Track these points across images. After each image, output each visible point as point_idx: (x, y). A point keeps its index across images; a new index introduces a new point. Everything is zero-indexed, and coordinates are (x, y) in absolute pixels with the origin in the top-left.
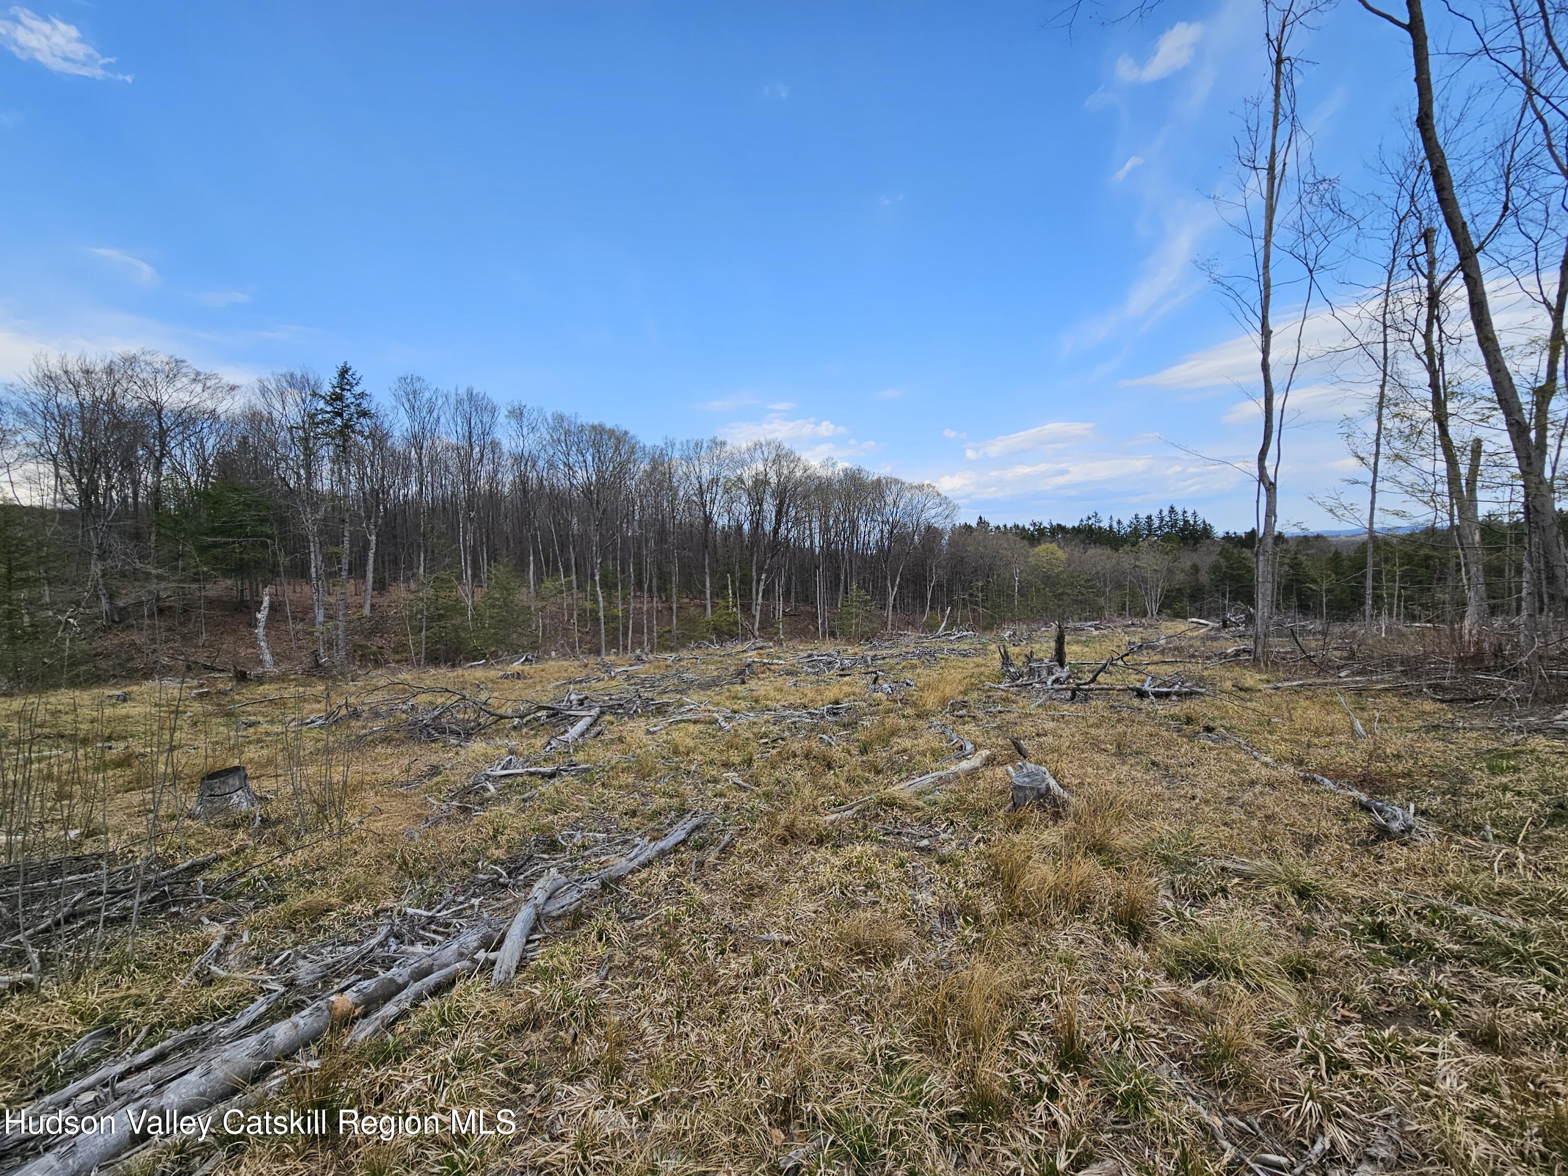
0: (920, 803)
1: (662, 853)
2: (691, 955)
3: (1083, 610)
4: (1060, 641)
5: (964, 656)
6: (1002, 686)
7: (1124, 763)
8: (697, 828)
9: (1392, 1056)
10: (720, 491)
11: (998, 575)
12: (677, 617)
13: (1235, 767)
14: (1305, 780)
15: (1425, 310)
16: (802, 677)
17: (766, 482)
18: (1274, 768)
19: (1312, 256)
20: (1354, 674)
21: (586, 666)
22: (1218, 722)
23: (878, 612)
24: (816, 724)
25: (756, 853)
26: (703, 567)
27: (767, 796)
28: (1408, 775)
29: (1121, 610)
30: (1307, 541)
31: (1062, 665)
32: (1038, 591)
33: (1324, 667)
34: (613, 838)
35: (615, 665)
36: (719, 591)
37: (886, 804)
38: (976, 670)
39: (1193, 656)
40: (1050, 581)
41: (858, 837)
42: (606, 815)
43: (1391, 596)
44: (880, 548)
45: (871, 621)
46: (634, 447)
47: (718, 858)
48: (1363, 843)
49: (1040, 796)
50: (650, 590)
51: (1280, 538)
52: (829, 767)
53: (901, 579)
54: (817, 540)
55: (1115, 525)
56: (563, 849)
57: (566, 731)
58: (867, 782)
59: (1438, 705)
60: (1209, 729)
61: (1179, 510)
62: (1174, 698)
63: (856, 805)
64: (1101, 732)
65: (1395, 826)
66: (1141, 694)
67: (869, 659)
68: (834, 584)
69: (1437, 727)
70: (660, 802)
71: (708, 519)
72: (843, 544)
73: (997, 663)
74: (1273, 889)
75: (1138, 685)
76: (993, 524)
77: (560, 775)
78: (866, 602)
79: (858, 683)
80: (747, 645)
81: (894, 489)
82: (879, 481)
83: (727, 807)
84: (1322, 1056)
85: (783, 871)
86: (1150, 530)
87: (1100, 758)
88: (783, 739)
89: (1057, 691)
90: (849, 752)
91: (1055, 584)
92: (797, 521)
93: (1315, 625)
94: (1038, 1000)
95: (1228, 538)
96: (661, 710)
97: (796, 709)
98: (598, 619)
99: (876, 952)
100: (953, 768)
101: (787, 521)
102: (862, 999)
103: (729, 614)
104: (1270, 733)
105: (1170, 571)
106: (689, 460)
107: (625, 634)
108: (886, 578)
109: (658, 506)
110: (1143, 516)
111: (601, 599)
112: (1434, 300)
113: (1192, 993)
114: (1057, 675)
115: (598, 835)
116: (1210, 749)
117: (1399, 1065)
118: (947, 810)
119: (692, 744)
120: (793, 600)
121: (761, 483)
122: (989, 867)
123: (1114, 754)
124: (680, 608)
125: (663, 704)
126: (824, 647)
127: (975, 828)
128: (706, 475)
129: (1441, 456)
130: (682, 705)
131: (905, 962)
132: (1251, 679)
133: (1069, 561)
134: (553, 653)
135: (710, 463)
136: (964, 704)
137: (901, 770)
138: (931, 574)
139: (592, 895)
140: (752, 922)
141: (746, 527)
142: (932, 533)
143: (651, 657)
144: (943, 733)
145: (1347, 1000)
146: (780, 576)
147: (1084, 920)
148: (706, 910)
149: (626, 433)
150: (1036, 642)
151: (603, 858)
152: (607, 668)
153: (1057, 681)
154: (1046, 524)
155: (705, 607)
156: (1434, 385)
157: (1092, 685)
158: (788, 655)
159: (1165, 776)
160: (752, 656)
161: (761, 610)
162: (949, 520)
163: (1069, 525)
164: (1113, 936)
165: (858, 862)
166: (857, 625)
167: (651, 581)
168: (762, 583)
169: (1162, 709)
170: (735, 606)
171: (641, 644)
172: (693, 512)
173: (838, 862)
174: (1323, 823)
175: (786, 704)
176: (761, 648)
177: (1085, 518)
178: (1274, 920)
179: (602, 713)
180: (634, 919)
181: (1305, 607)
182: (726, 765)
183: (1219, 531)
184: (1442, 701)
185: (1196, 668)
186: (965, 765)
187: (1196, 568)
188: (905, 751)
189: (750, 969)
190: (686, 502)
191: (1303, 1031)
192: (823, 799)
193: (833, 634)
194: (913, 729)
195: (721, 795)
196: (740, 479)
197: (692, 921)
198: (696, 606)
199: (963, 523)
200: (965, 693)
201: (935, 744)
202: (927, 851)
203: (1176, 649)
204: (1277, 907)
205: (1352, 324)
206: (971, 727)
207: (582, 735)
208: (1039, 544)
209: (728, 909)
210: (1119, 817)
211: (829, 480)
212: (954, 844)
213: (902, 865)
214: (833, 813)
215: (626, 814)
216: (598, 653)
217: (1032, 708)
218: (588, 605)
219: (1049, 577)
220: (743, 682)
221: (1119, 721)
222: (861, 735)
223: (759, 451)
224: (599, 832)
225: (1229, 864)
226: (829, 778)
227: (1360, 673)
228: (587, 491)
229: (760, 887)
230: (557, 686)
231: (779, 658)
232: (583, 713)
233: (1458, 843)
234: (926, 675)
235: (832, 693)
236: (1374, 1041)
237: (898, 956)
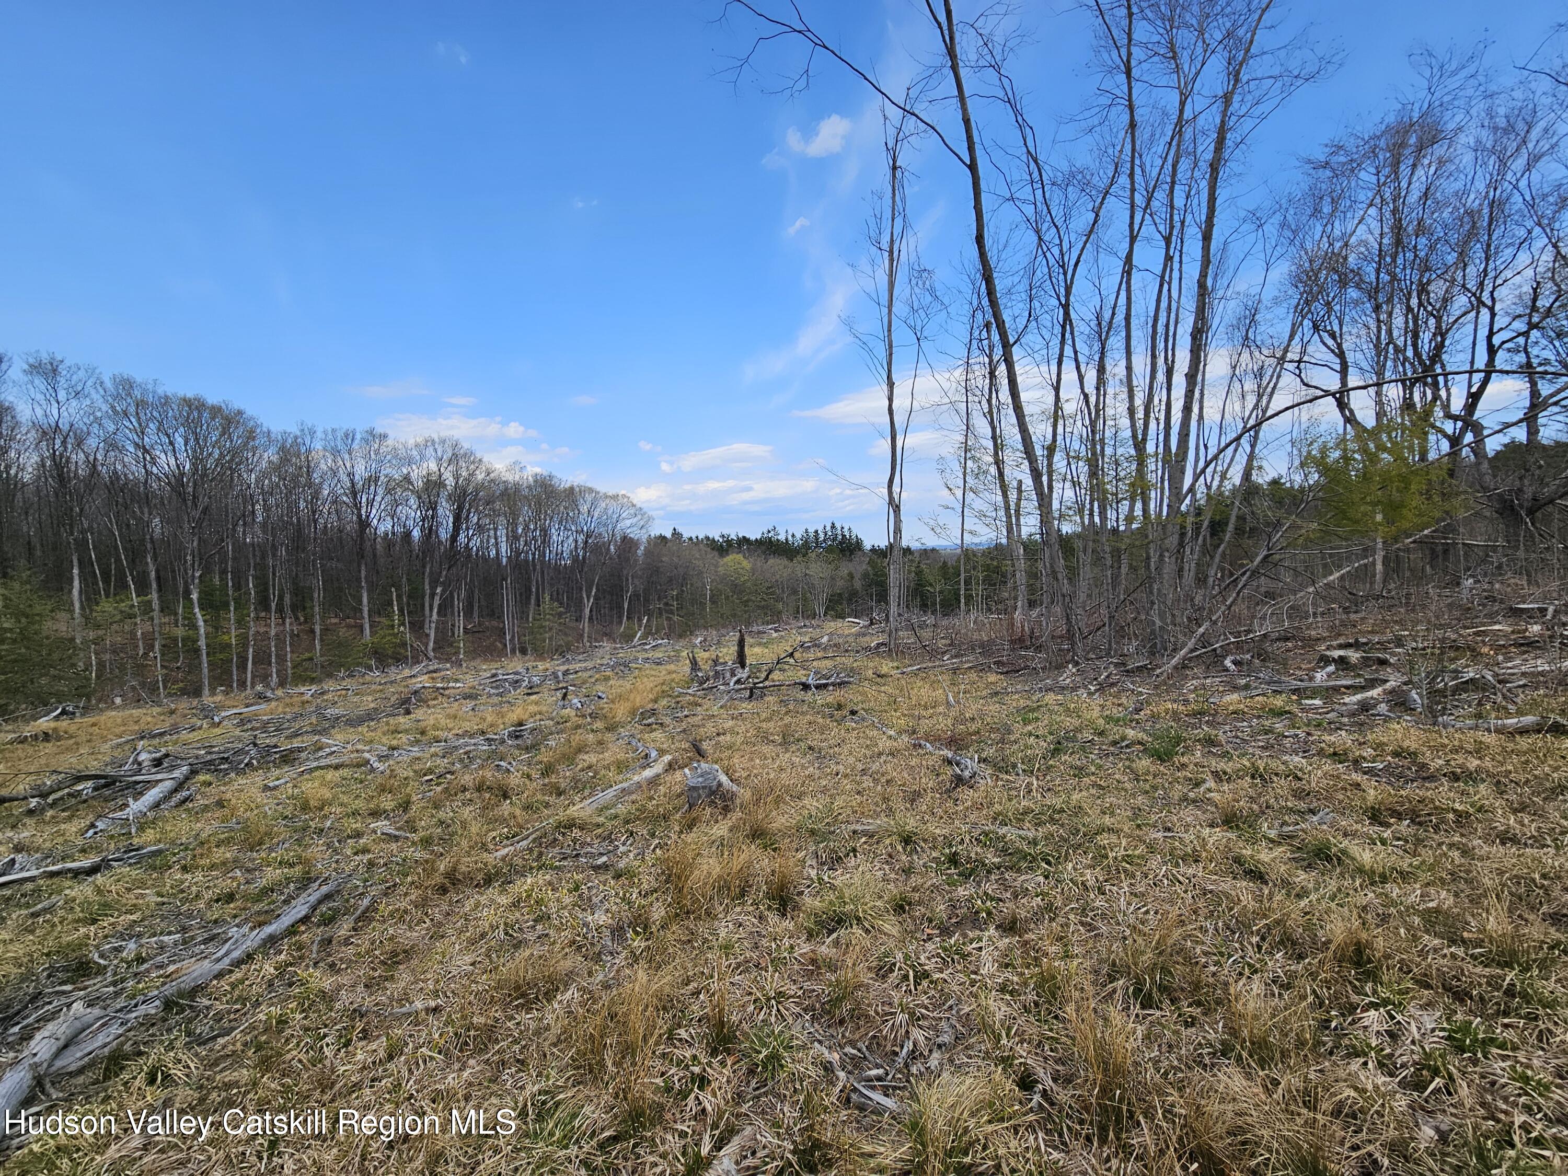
0: (601, 819)
1: (272, 940)
2: (300, 1061)
3: (766, 614)
4: (741, 644)
5: (658, 664)
6: (690, 691)
7: (787, 751)
8: (328, 897)
9: (956, 957)
10: (381, 491)
11: (692, 585)
12: (322, 640)
13: (868, 742)
14: (915, 746)
15: (987, 381)
16: (483, 699)
17: (440, 484)
18: (895, 740)
19: (919, 328)
20: (952, 657)
21: (172, 712)
22: (860, 706)
23: (573, 624)
24: (494, 751)
25: (406, 911)
26: (359, 580)
27: (426, 842)
28: (978, 733)
29: (796, 614)
30: (928, 553)
31: (743, 666)
32: (727, 598)
33: (934, 653)
34: (193, 938)
35: (219, 708)
36: (381, 608)
37: (565, 828)
38: (668, 677)
39: (847, 651)
40: (737, 589)
41: (531, 868)
42: (185, 908)
43: (977, 595)
44: (575, 559)
45: (566, 634)
46: (252, 431)
47: (355, 929)
48: (948, 791)
49: (712, 793)
50: (280, 609)
51: (908, 551)
52: (506, 796)
53: (598, 589)
54: (504, 550)
55: (790, 538)
56: (102, 970)
57: (127, 805)
58: (547, 805)
59: (999, 676)
60: (853, 713)
61: (838, 526)
62: (831, 688)
63: (532, 833)
64: (771, 724)
65: (967, 774)
66: (806, 687)
67: (560, 674)
68: (524, 597)
69: (996, 693)
70: (272, 874)
71: (364, 524)
72: (534, 554)
73: (687, 669)
74: (888, 842)
75: (804, 680)
76: (686, 535)
77: (109, 867)
78: (560, 615)
79: (548, 699)
80: (416, 669)
81: (589, 498)
82: (572, 489)
83: (371, 864)
84: (911, 973)
85: (440, 924)
86: (817, 543)
87: (767, 749)
88: (452, 773)
89: (737, 691)
90: (529, 777)
91: (741, 592)
92: (480, 528)
93: (930, 620)
94: (697, 993)
95: (873, 550)
96: (288, 758)
97: (471, 736)
98: (197, 651)
99: (539, 990)
100: (636, 778)
101: (468, 529)
102: (516, 1048)
103: (395, 635)
104: (895, 711)
105: (833, 579)
106: (336, 452)
107: (242, 667)
108: (581, 589)
109: (292, 507)
110: (811, 530)
111: (201, 623)
112: (992, 374)
113: (825, 950)
114: (739, 676)
115: (166, 938)
116: (853, 729)
117: (959, 963)
118: (627, 822)
119: (328, 795)
120: (476, 614)
121: (433, 485)
122: (663, 873)
123: (780, 744)
124: (325, 630)
125: (291, 751)
126: (512, 665)
127: (653, 835)
128: (361, 471)
129: (999, 492)
130: (320, 749)
131: (570, 992)
132: (886, 666)
133: (753, 571)
134: (118, 700)
135: (367, 457)
136: (653, 712)
137: (584, 788)
138: (627, 584)
139: (148, 1022)
140: (391, 999)
141: (416, 533)
142: (628, 543)
143: (279, 692)
144: (629, 743)
145: (931, 921)
146: (460, 589)
147: (743, 904)
148: (328, 998)
149: (240, 413)
150: (725, 646)
151: (172, 968)
152: (207, 713)
153: (738, 682)
154: (733, 537)
155: (361, 628)
156: (994, 438)
157: (767, 683)
158: (467, 676)
159: (818, 758)
160: (423, 681)
161: (437, 628)
162: (644, 531)
163: (753, 538)
164: (766, 913)
165: (529, 896)
166: (551, 639)
167: (281, 598)
168: (437, 598)
169: (821, 698)
170: (403, 624)
171: (265, 678)
172: (343, 516)
173: (504, 900)
174: (923, 780)
175: (460, 732)
176: (435, 671)
177: (765, 531)
178: (887, 867)
179: (194, 772)
180: (214, 1038)
181: (924, 607)
182: (375, 814)
183: (867, 545)
184: (1001, 673)
185: (848, 661)
186: (648, 773)
187: (851, 576)
188: (590, 767)
189: (382, 1054)
190: (335, 502)
191: (900, 956)
192: (494, 834)
193: (524, 652)
194: (600, 743)
195: (365, 851)
196: (407, 478)
197: (305, 1018)
198: (349, 626)
199: (658, 534)
200: (655, 701)
201: (621, 756)
202: (605, 867)
203: (835, 645)
204: (890, 856)
205: (946, 385)
206: (658, 735)
207: (157, 805)
208: (728, 554)
209: (360, 988)
210: (778, 801)
211: (517, 487)
212: (631, 855)
213: (577, 888)
214: (504, 847)
215: (217, 901)
216: (197, 693)
217: (715, 710)
218: (180, 632)
219: (736, 585)
220: (408, 712)
221: (786, 713)
222: (545, 756)
223: (431, 449)
224: (170, 933)
225: (859, 827)
226: (506, 808)
227: (956, 657)
228: (177, 482)
229: (405, 951)
230: (118, 745)
231: (457, 681)
232: (159, 777)
233: (1002, 780)
234: (618, 685)
235: (513, 717)
236: (945, 949)
237: (562, 988)
